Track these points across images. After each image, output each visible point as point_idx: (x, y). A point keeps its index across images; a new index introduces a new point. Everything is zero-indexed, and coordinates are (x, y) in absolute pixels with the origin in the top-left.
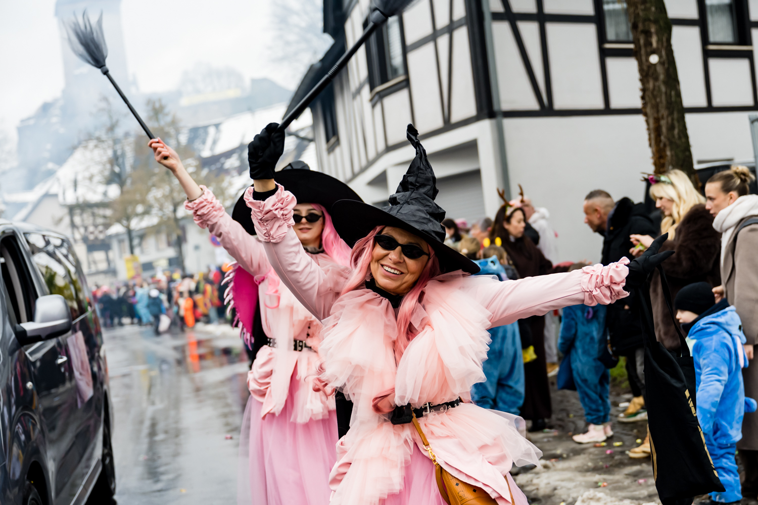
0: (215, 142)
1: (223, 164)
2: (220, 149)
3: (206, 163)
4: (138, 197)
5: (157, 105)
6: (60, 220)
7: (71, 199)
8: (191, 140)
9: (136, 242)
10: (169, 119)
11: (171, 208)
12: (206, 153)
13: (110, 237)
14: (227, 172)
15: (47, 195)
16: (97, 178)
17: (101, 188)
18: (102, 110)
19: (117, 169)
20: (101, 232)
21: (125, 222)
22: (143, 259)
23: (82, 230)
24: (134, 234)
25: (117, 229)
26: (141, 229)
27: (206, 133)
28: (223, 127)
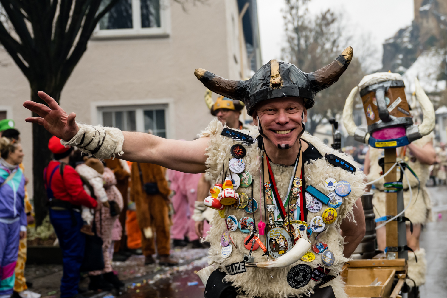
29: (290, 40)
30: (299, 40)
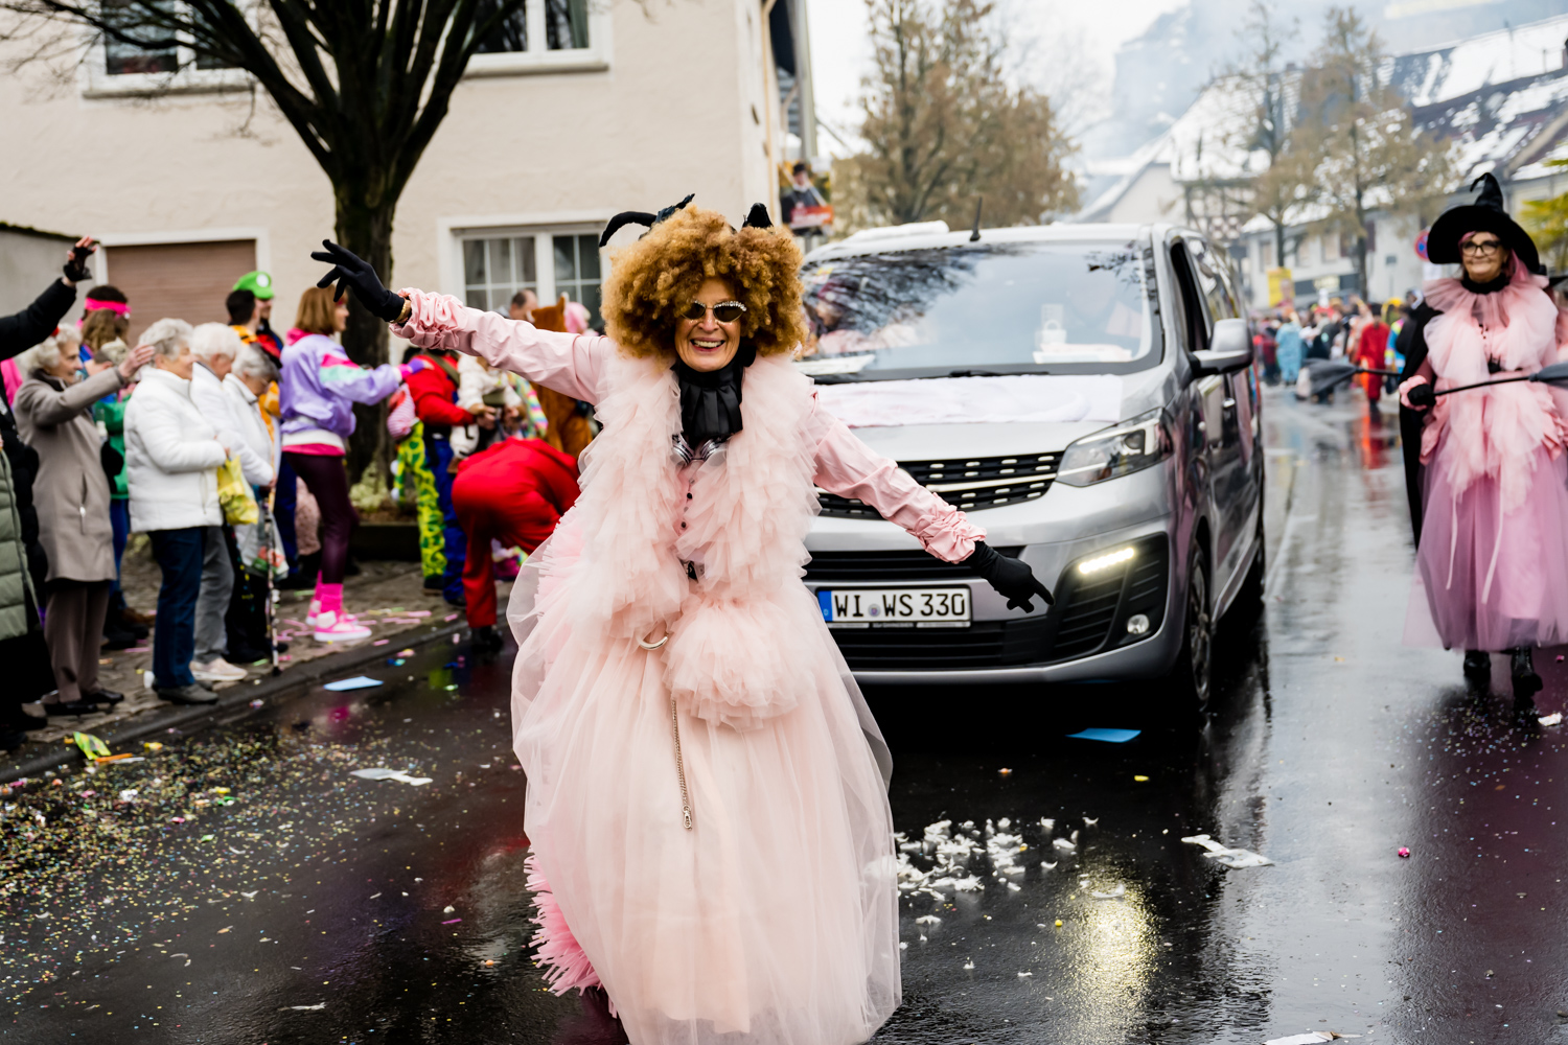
0: (1439, 82)
1: (1452, 118)
2: (1447, 93)
3: (1419, 116)
4: (1299, 172)
5: (1346, 18)
6: (1171, 205)
7: (1190, 171)
8: (1398, 78)
9: (1289, 246)
10: (1363, 41)
11: (1354, 192)
12: (1422, 100)
13: (1247, 236)
14: (1456, 133)
15: (1153, 165)
16: (1236, 139)
17: (1240, 156)
18: (1255, 26)
19: (1269, 125)
20: (1233, 227)
21: (1274, 214)
22: (1298, 275)
23: (1203, 223)
24: (1287, 233)
25: (1260, 223)
26: (1299, 225)
27: (1426, 66)
28: (1454, 56)
29: (883, 56)
30: (904, 56)
